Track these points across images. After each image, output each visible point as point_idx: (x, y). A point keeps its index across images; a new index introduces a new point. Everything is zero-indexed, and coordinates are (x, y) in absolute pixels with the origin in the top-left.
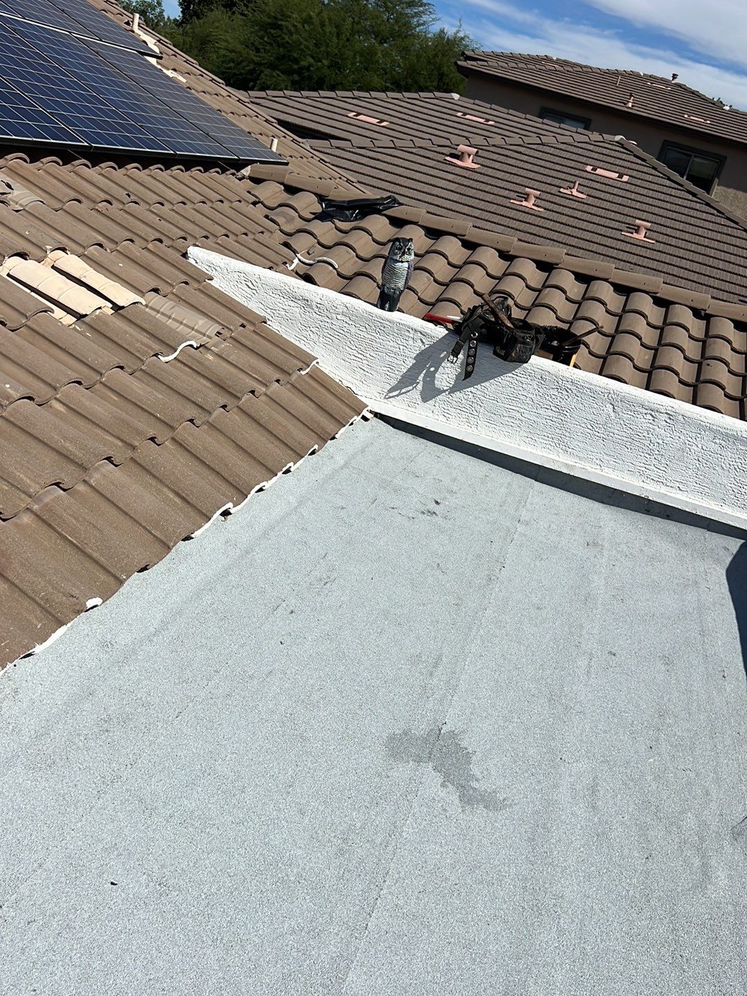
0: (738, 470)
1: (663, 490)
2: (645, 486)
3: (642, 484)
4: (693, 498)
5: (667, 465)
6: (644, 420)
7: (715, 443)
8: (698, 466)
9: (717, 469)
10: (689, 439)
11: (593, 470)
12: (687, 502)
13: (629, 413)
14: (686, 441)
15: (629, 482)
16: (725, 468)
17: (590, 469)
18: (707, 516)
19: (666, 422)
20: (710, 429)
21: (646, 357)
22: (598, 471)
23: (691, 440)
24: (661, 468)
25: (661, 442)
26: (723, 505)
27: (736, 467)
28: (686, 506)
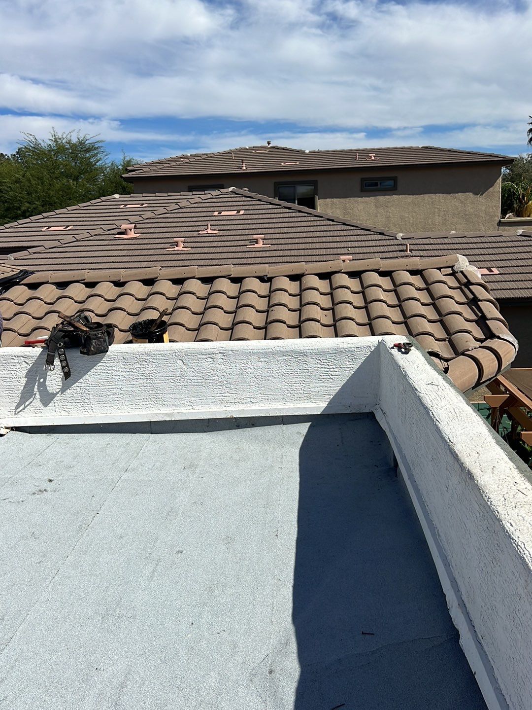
0: (285, 375)
1: (241, 407)
2: (228, 409)
3: (225, 409)
4: (264, 405)
5: (236, 389)
6: (207, 363)
7: (261, 362)
8: (257, 381)
9: (270, 379)
10: (243, 365)
11: (188, 411)
12: (260, 410)
13: (195, 362)
14: (242, 368)
15: (215, 410)
16: (275, 376)
17: (184, 411)
18: (278, 415)
19: (223, 359)
20: (254, 354)
21: (229, 320)
22: (192, 411)
23: (245, 366)
24: (233, 392)
25: (225, 374)
26: (285, 402)
27: (282, 373)
28: (261, 413)
